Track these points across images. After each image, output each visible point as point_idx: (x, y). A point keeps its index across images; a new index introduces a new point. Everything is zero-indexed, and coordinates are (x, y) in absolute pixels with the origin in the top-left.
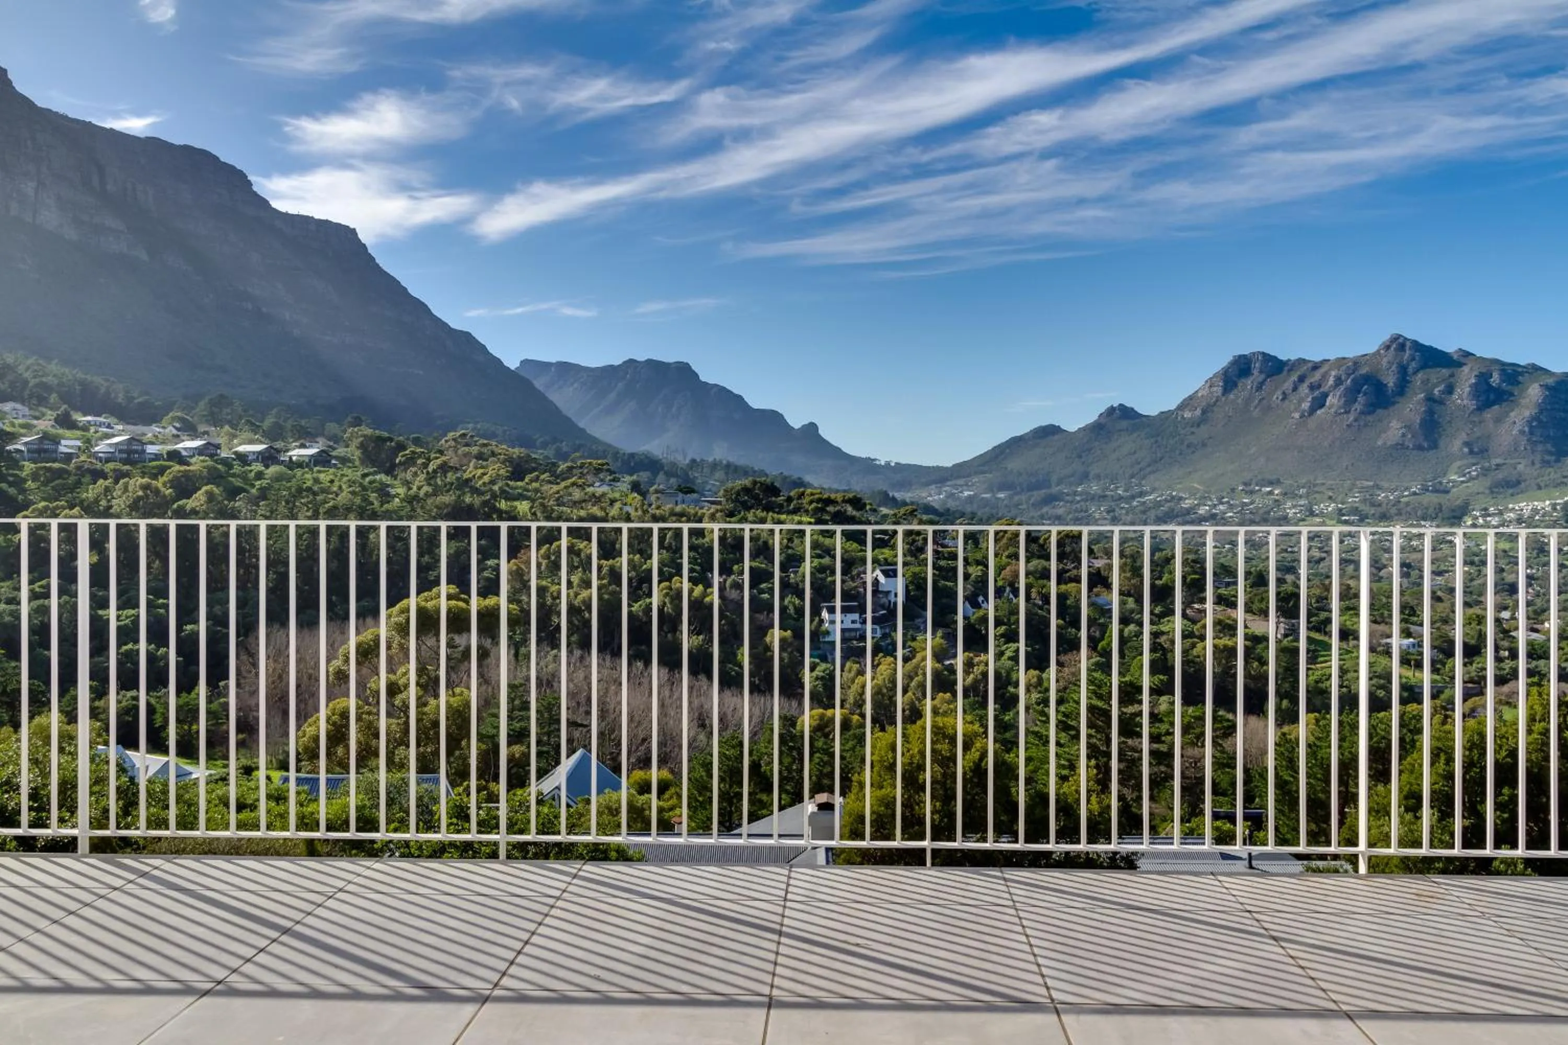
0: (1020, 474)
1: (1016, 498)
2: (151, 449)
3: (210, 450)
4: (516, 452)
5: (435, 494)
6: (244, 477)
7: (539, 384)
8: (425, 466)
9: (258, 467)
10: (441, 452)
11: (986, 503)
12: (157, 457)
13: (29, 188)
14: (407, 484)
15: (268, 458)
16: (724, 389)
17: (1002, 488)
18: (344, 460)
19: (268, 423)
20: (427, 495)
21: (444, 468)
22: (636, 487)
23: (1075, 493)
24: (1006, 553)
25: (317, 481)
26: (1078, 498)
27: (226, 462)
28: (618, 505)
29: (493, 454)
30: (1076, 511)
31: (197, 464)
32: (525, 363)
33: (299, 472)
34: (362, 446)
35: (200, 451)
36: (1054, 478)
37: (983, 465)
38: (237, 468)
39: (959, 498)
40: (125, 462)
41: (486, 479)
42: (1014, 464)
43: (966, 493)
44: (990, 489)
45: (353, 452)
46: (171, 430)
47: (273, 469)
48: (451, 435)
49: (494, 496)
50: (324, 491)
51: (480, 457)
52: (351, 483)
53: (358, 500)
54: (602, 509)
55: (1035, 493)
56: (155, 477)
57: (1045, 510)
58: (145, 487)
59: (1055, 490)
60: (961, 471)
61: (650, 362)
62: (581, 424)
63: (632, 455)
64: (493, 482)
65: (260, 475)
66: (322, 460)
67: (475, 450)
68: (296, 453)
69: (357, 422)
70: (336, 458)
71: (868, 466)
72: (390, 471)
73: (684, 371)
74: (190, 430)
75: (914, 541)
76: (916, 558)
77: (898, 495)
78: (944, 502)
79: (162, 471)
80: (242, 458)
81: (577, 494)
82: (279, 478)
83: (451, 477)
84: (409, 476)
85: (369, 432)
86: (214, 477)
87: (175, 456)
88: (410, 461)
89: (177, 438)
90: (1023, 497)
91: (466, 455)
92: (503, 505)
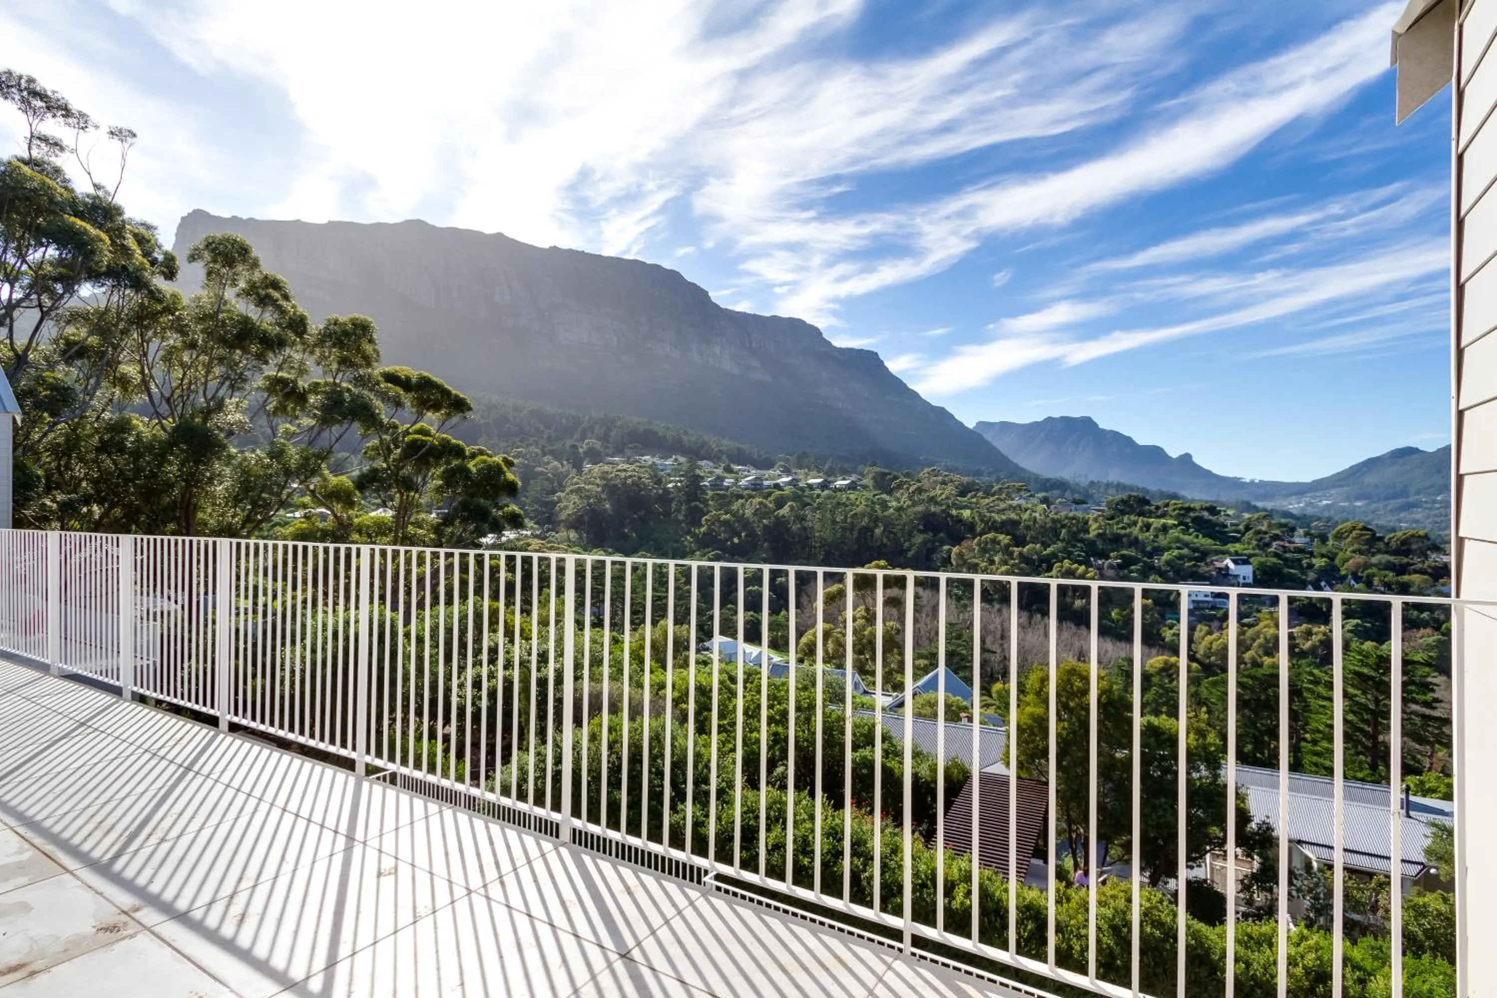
0: (1377, 487)
1: (1374, 506)
2: (766, 483)
3: (794, 483)
4: (966, 479)
5: (914, 505)
6: (811, 497)
7: (988, 437)
8: (908, 489)
9: (818, 491)
10: (919, 481)
11: (1343, 510)
12: (769, 487)
13: (717, 350)
14: (898, 500)
15: (824, 486)
16: (1117, 433)
17: (1358, 498)
18: (865, 487)
19: (827, 467)
20: (908, 507)
21: (920, 490)
22: (1045, 501)
23: (1434, 502)
24: (1351, 549)
25: (848, 498)
26: (1437, 505)
27: (802, 489)
28: (1028, 512)
29: (952, 481)
30: (1435, 515)
31: (788, 490)
32: (980, 424)
33: (839, 493)
34: (874, 478)
35: (789, 483)
36: (1412, 490)
37: (1339, 480)
38: (807, 493)
39: (1317, 506)
40: (754, 490)
41: (943, 496)
42: (1371, 479)
43: (1325, 502)
44: (1348, 498)
45: (868, 481)
46: (778, 472)
47: (826, 492)
48: (926, 470)
49: (948, 507)
50: (852, 505)
51: (944, 483)
52: (867, 500)
53: (869, 510)
54: (1017, 514)
55: (1392, 501)
56: (766, 498)
57: (1402, 515)
58: (760, 503)
59: (1412, 499)
60: (1318, 486)
61: (1062, 418)
62: (1015, 461)
63: (1048, 480)
64: (947, 498)
65: (819, 496)
66: (852, 487)
67: (940, 478)
68: (840, 483)
69: (874, 464)
70: (862, 486)
71: (1235, 483)
72: (890, 492)
73: (1087, 423)
74: (787, 471)
75: (1261, 539)
76: (1265, 551)
77: (1260, 504)
78: (1303, 509)
79: (770, 494)
80: (810, 487)
81: (1002, 506)
82: (828, 497)
83: (924, 496)
84: (898, 495)
85: (878, 469)
86: (796, 497)
87: (777, 486)
88: (900, 486)
89: (780, 476)
90: (1381, 505)
91: (935, 482)
92: (954, 512)
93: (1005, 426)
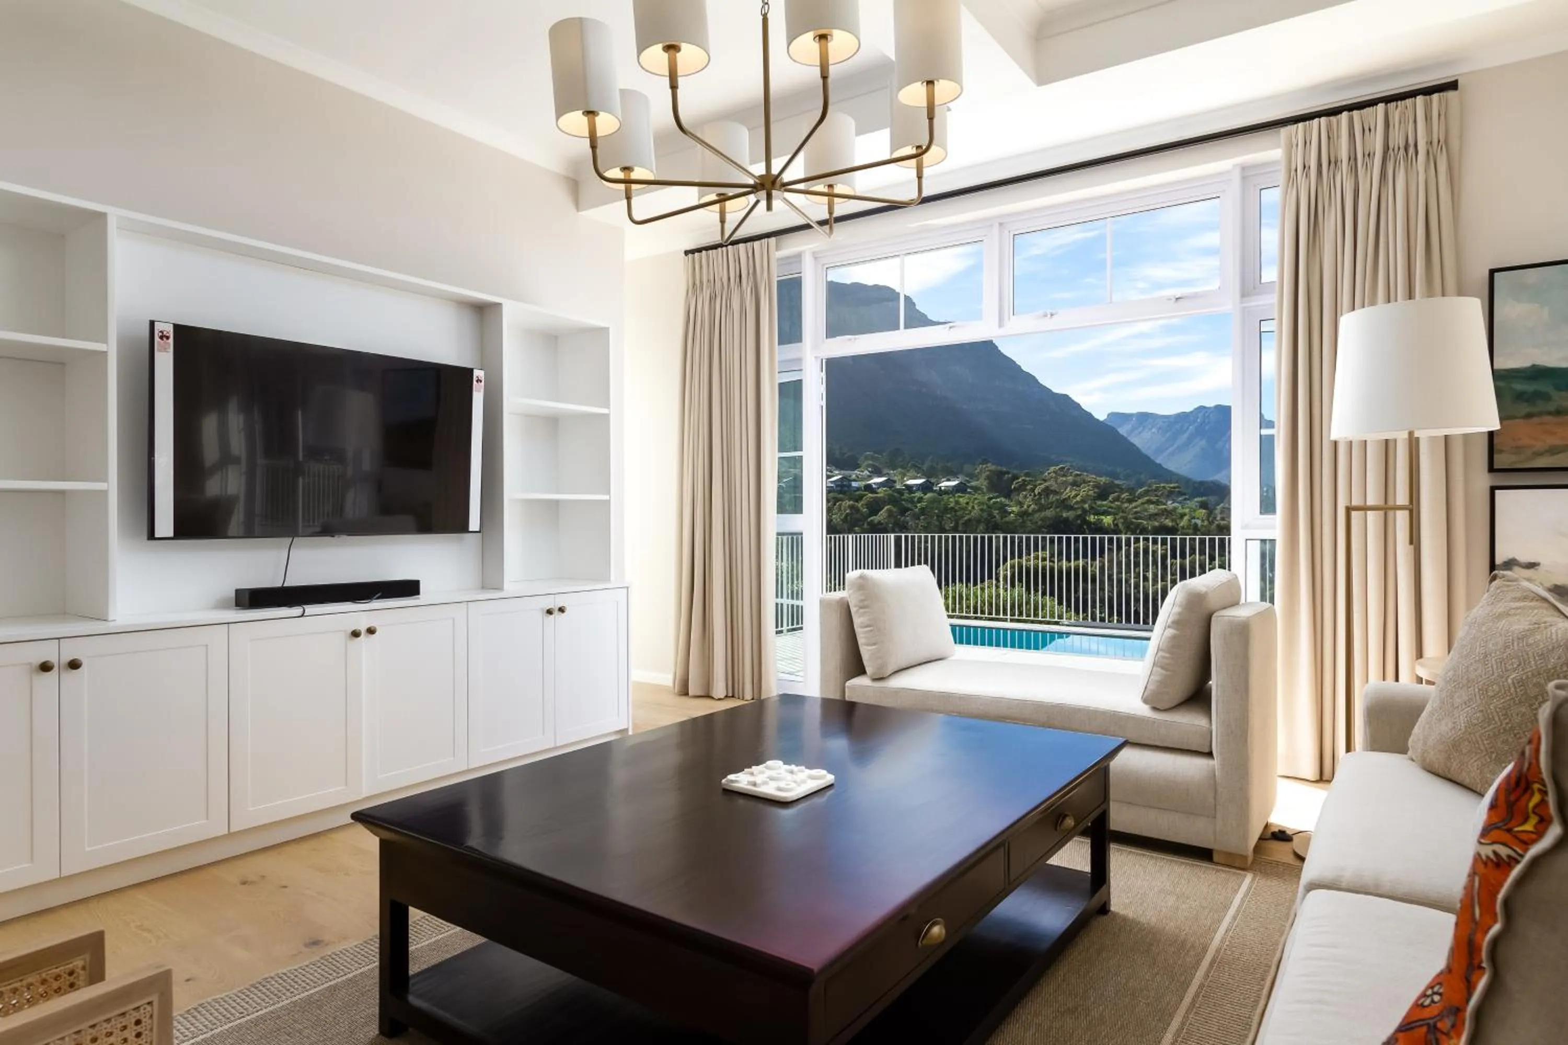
2: (854, 484)
3: (889, 483)
4: (1103, 480)
5: (1040, 510)
6: (911, 501)
7: (1123, 431)
8: (1033, 490)
9: (918, 494)
10: (1045, 481)
12: (858, 489)
14: (1021, 504)
15: (926, 488)
18: (976, 489)
19: (925, 467)
20: (1034, 511)
21: (1047, 491)
22: (1203, 505)
25: (957, 503)
27: (900, 492)
28: (1186, 518)
29: (1084, 482)
31: (882, 492)
32: (1113, 415)
33: (945, 497)
34: (988, 478)
35: (883, 485)
38: (906, 495)
40: (841, 492)
41: (1078, 499)
45: (982, 483)
46: (866, 473)
47: (929, 495)
48: (1052, 469)
49: (1085, 512)
50: (964, 509)
51: (1075, 484)
52: (980, 504)
53: (985, 515)
54: (1173, 520)
56: (857, 501)
58: (851, 507)
61: (1218, 408)
62: (1158, 461)
63: (1202, 483)
64: (1083, 501)
65: (920, 500)
66: (961, 489)
67: (1070, 479)
68: (945, 484)
69: (985, 462)
70: (971, 487)
72: (1008, 495)
74: (877, 472)
79: (860, 498)
80: (909, 488)
81: (1152, 509)
82: (933, 501)
83: (1052, 498)
84: (1021, 498)
85: (993, 468)
86: (892, 500)
87: (868, 488)
88: (1022, 487)
89: (870, 477)
91: (1064, 483)
92: (1092, 518)
93: (1144, 418)
